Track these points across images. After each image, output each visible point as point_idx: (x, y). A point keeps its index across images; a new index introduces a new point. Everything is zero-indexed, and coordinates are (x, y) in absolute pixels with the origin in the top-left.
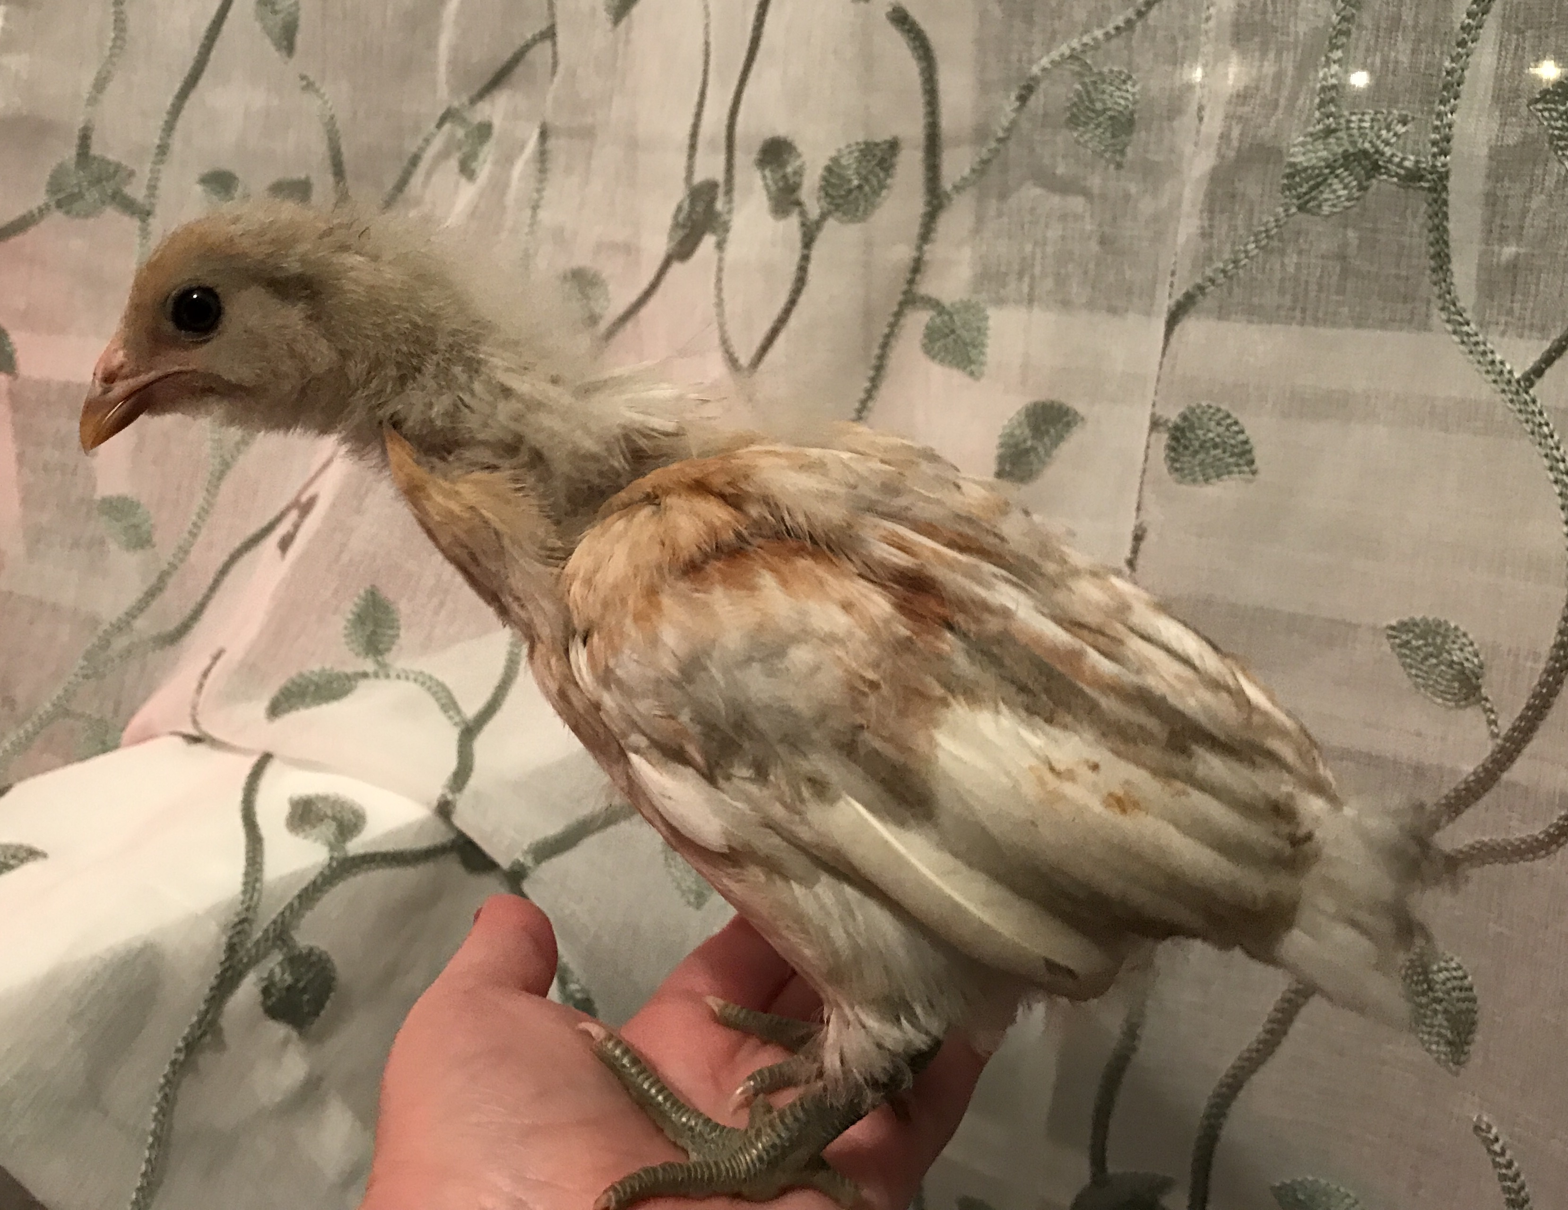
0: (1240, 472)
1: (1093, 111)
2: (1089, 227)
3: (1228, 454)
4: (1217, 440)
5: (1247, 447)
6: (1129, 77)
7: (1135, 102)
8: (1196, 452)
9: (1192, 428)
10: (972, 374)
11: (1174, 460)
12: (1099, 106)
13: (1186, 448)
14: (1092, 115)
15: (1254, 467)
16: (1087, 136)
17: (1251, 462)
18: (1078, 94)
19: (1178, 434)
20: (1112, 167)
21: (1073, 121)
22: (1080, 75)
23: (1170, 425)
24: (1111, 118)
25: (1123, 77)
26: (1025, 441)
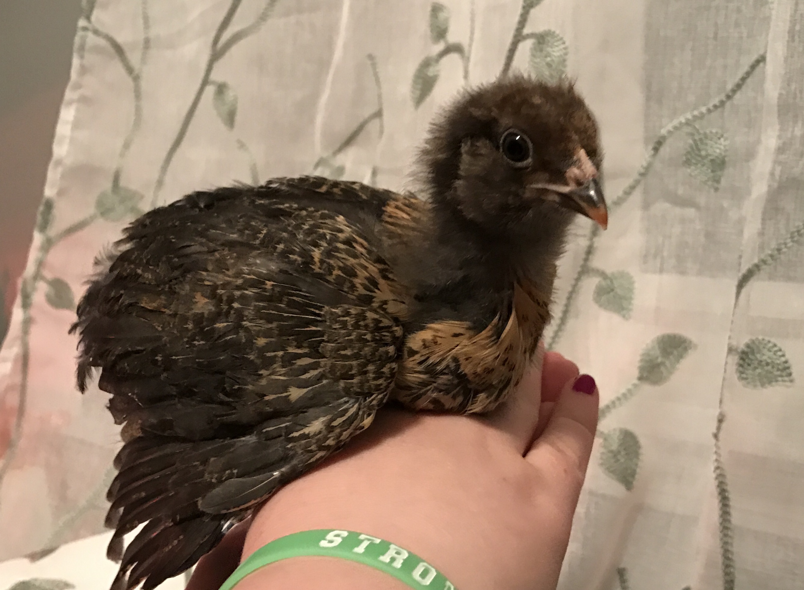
0: (783, 381)
1: (700, 156)
2: (698, 226)
3: (775, 369)
4: (769, 361)
5: (786, 365)
6: (722, 136)
7: (726, 151)
8: (755, 368)
9: (753, 353)
10: (624, 316)
11: (742, 373)
12: (703, 153)
13: (749, 365)
14: (699, 159)
15: (791, 378)
16: (696, 172)
17: (790, 374)
18: (691, 147)
19: (744, 356)
20: (712, 191)
21: (687, 163)
22: (692, 135)
23: (739, 350)
24: (712, 161)
25: (719, 136)
26: (657, 358)
